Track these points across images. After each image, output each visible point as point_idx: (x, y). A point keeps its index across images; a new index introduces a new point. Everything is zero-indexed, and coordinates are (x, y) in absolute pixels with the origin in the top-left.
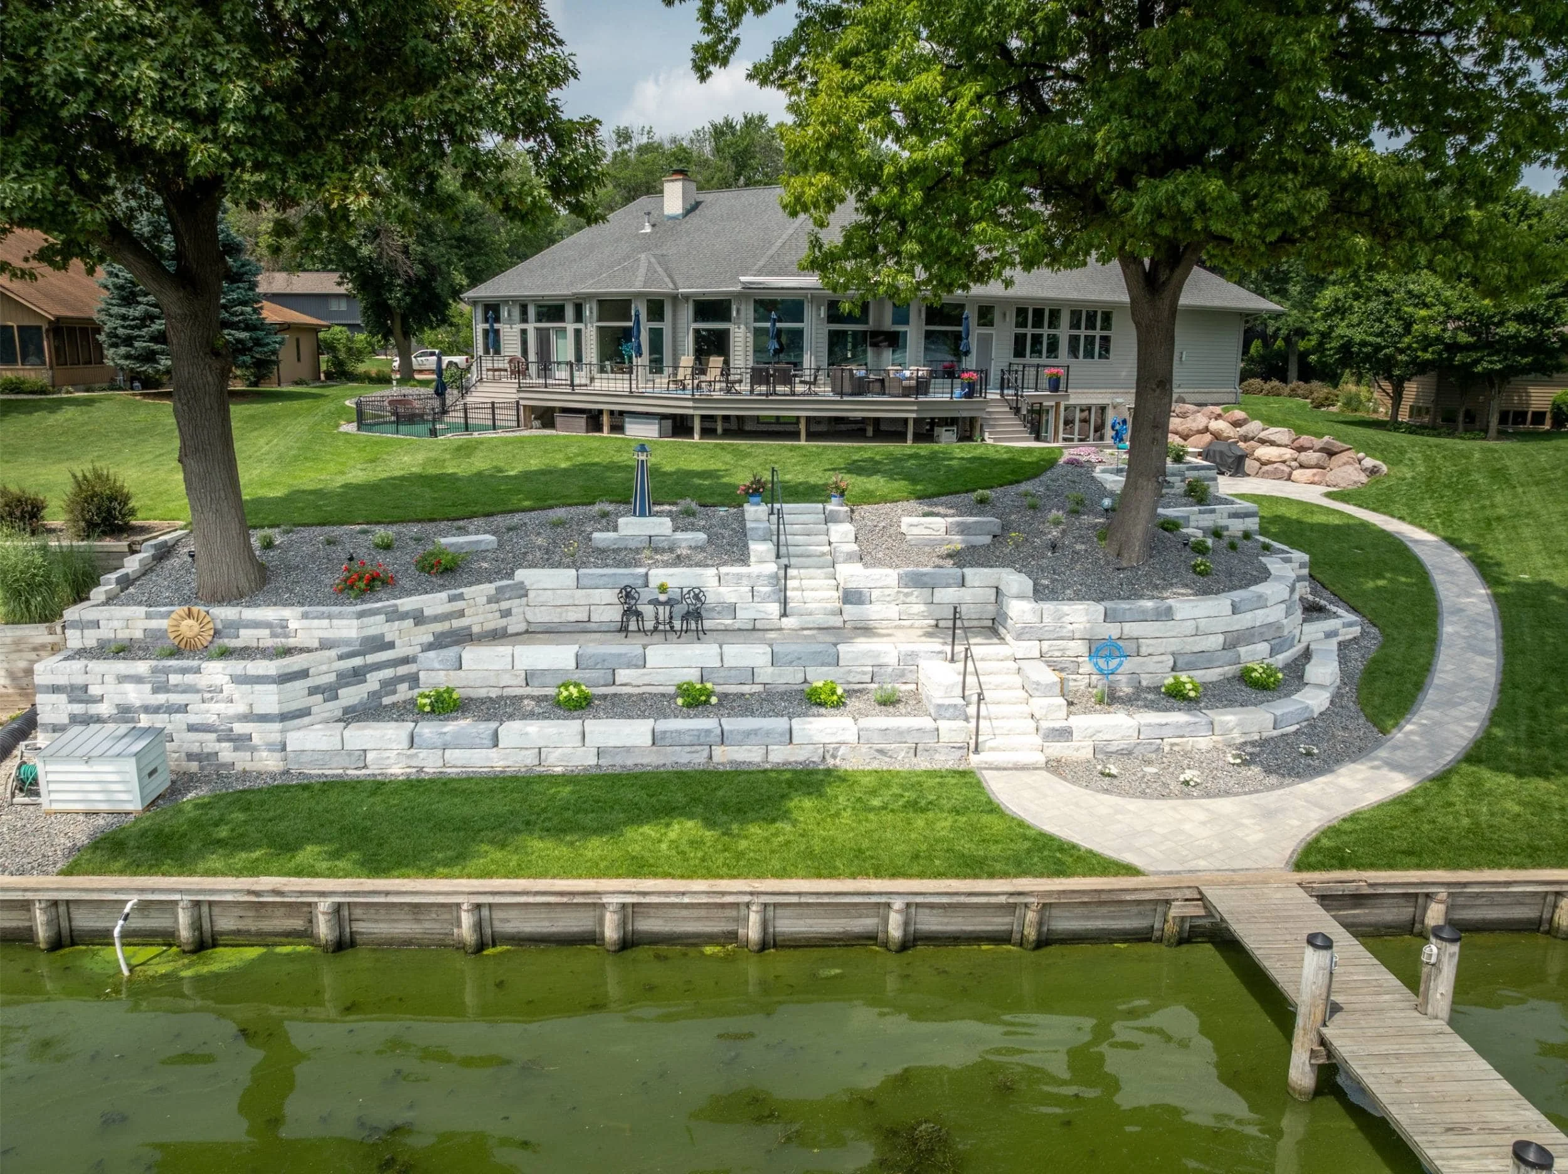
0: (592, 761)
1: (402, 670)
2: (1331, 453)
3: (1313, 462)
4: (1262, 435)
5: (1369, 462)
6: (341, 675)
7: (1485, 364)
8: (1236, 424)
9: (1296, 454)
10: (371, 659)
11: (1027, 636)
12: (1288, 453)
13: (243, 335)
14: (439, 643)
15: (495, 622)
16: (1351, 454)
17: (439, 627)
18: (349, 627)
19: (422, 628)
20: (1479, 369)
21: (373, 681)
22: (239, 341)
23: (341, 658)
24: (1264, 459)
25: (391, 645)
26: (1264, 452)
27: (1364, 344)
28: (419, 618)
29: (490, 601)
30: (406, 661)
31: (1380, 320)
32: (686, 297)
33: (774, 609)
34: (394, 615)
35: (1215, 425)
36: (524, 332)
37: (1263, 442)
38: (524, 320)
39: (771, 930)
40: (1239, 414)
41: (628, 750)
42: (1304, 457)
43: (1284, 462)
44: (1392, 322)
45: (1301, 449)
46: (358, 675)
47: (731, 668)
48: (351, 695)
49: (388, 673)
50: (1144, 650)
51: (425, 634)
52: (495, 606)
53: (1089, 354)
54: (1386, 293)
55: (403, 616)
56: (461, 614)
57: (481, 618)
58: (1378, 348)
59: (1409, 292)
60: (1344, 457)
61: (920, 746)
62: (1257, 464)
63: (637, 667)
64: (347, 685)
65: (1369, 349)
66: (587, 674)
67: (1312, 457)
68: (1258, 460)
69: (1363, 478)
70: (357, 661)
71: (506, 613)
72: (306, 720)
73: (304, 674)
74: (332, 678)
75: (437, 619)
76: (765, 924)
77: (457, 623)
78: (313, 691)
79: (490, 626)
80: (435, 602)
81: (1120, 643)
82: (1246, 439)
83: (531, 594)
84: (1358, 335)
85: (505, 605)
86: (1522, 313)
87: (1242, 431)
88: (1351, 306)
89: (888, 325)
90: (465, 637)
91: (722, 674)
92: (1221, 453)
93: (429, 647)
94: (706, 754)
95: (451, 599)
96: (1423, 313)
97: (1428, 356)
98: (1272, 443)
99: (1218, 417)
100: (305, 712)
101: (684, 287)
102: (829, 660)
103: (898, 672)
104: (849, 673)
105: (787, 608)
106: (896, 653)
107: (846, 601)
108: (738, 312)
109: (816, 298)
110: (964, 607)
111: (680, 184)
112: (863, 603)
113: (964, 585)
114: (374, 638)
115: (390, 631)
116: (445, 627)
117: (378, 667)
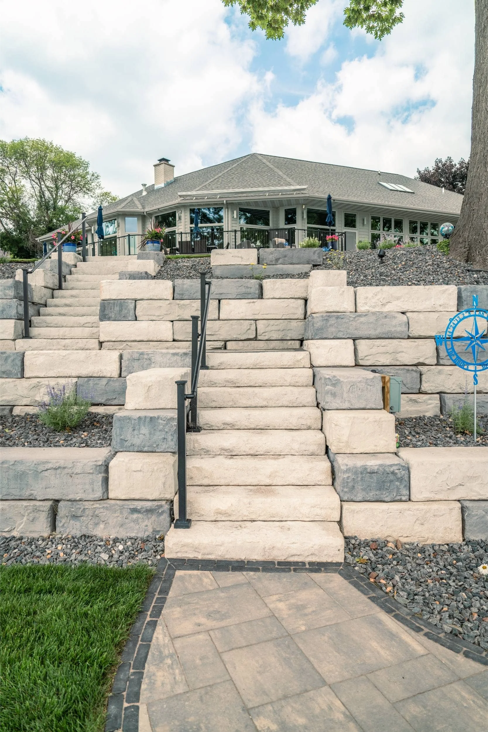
32: (150, 214)
33: (9, 327)
61: (63, 509)
101: (148, 209)
102: (8, 367)
103: (116, 385)
104: (37, 387)
105: (34, 331)
106: (115, 355)
107: (104, 317)
108: (180, 218)
109: (230, 205)
110: (260, 324)
111: (162, 166)
112: (125, 318)
113: (261, 296)
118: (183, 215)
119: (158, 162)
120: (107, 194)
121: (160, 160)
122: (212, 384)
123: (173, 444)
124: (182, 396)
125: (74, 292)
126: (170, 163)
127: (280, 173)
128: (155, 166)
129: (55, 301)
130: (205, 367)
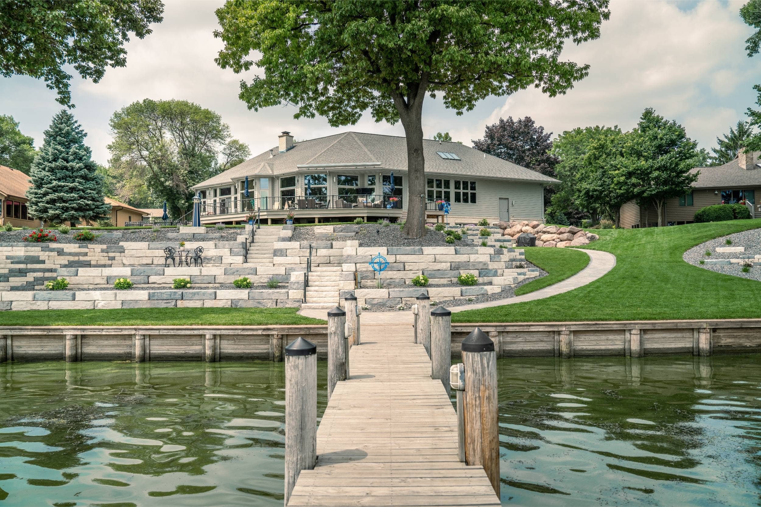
0: (119, 306)
1: (47, 275)
2: (574, 233)
3: (565, 238)
4: (544, 230)
5: (589, 235)
6: (11, 271)
7: (648, 192)
8: (534, 227)
9: (559, 236)
10: (30, 266)
11: (349, 261)
12: (555, 236)
13: (89, 202)
14: (71, 264)
15: (105, 261)
16: (583, 232)
17: (72, 258)
18: (21, 250)
19: (62, 257)
20: (645, 195)
21: (30, 277)
22: (87, 205)
23: (12, 263)
24: (545, 240)
25: (43, 262)
26: (545, 237)
27: (595, 190)
28: (61, 253)
29: (103, 251)
30: (51, 270)
31: (601, 179)
32: (277, 177)
33: (240, 259)
34: (46, 249)
35: (524, 229)
36: (215, 201)
37: (544, 232)
38: (216, 196)
39: (148, 351)
40: (535, 223)
41: (136, 301)
42: (561, 236)
43: (554, 240)
44: (606, 180)
45: (561, 233)
46: (22, 273)
47: (204, 276)
48: (17, 281)
49: (39, 275)
50: (407, 268)
51: (64, 260)
52: (106, 254)
53: (466, 201)
54: (602, 168)
55: (52, 250)
56: (86, 254)
57: (96, 258)
58: (601, 192)
59: (611, 165)
60: (579, 234)
61: (279, 301)
62: (542, 242)
63: (160, 275)
64: (15, 276)
65: (597, 193)
66: (135, 278)
67: (565, 236)
68: (542, 240)
69: (587, 241)
70: (22, 266)
71: (112, 258)
74: (6, 271)
75: (70, 254)
76: (144, 347)
77: (82, 258)
79: (102, 262)
80: (72, 248)
81: (395, 264)
82: (538, 232)
83: (126, 251)
84: (591, 187)
85: (111, 255)
86: (660, 167)
87: (536, 230)
88: (589, 176)
89: (367, 185)
90: (88, 265)
91: (200, 278)
92: (524, 237)
93: (65, 266)
94: (173, 303)
95: (81, 247)
96: (617, 172)
97: (622, 191)
98: (549, 233)
99: (527, 225)
101: (276, 173)
102: (252, 272)
103: (285, 277)
104: (261, 278)
105: (249, 260)
106: (284, 268)
107: (275, 255)
108: (298, 181)
109: (331, 174)
110: (331, 258)
111: (285, 138)
112: (282, 256)
113: (332, 248)
114: (33, 257)
115: (43, 255)
116: (76, 258)
117: (34, 270)
118: (300, 179)
119: (281, 134)
120: (235, 142)
121: (284, 133)
122: (312, 276)
123: (303, 288)
124: (305, 276)
125: (259, 244)
126: (290, 134)
127: (366, 150)
128: (280, 137)
129: (252, 248)
130: (310, 271)
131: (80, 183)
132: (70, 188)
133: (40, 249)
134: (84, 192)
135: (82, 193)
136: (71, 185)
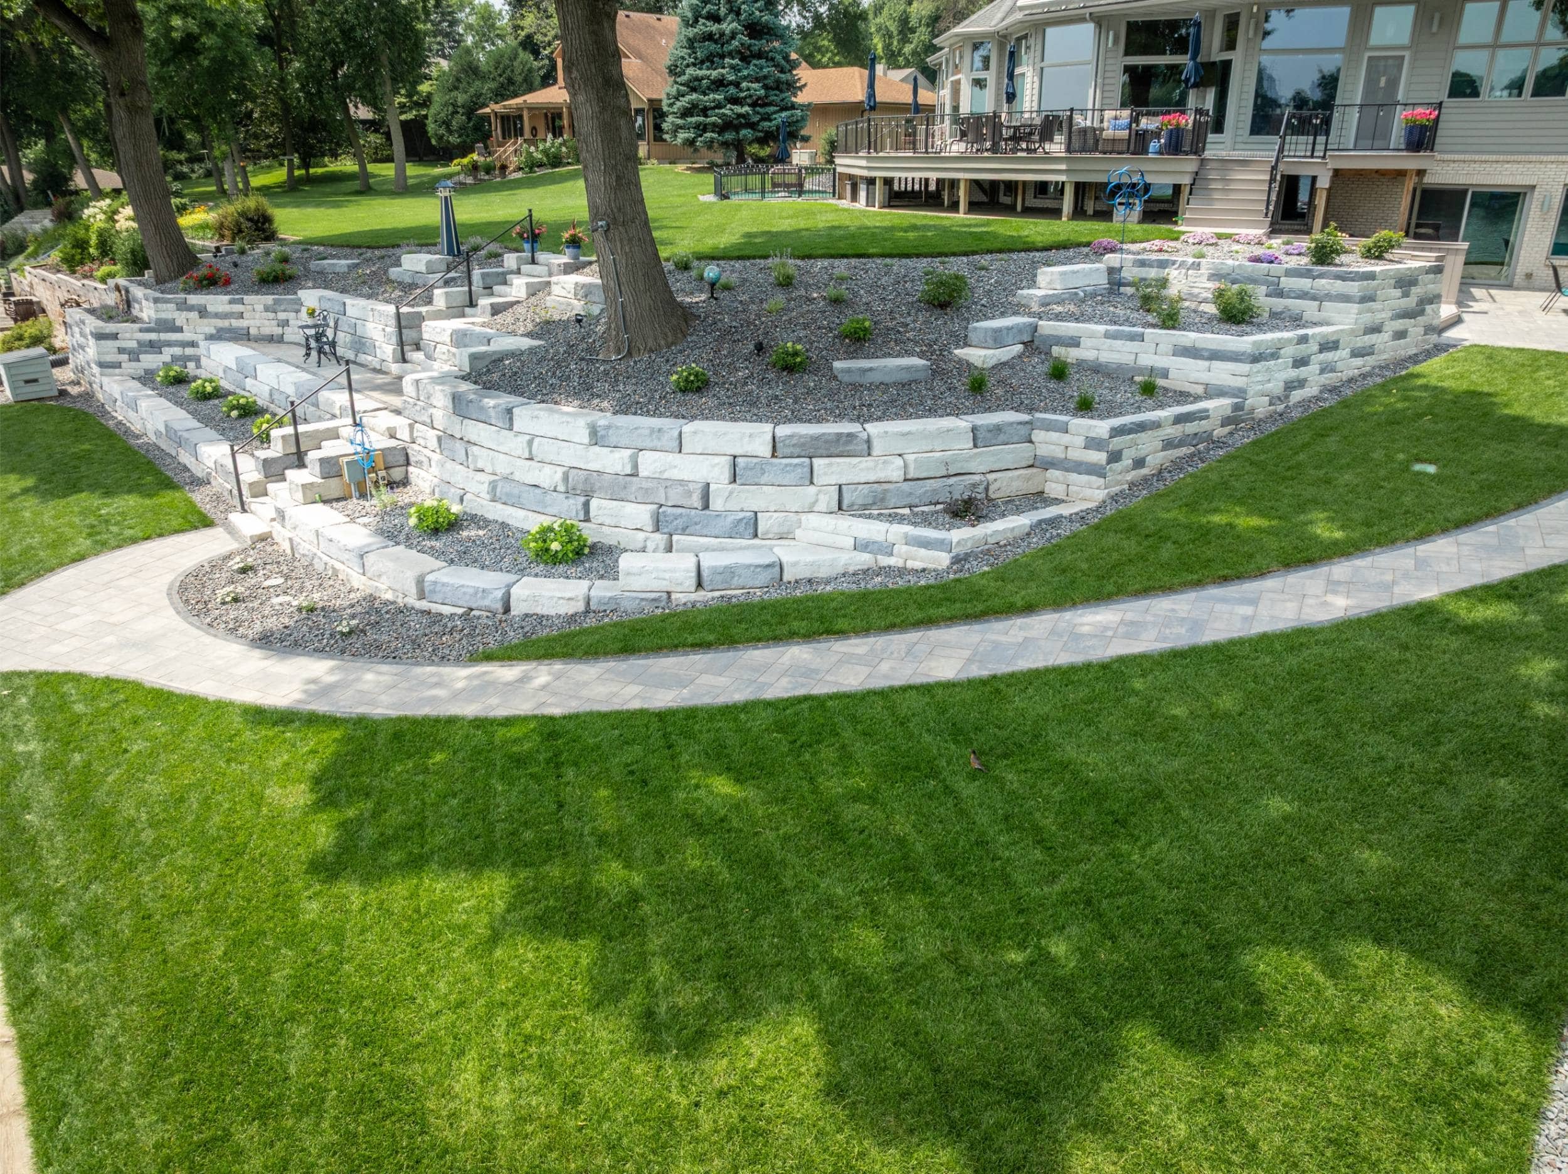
1: (189, 351)
6: (140, 344)
10: (164, 336)
14: (218, 336)
15: (272, 329)
17: (221, 323)
18: (149, 309)
19: (205, 321)
21: (167, 354)
23: (141, 330)
25: (180, 329)
28: (203, 312)
29: (267, 309)
30: (193, 344)
34: (183, 306)
46: (154, 347)
48: (149, 361)
49: (177, 351)
51: (209, 326)
52: (272, 315)
55: (191, 308)
56: (241, 316)
57: (258, 323)
64: (146, 352)
70: (153, 336)
71: (285, 323)
72: (117, 371)
73: (115, 336)
74: (133, 344)
75: (217, 315)
77: (235, 323)
78: (121, 351)
79: (268, 332)
80: (216, 301)
85: (282, 316)
90: (245, 336)
93: (210, 338)
95: (231, 302)
100: (118, 365)
114: (165, 321)
115: (180, 318)
116: (225, 323)
117: (169, 344)
131: (732, 67)
132: (714, 82)
133: (172, 306)
134: (737, 85)
135: (732, 90)
136: (714, 74)
